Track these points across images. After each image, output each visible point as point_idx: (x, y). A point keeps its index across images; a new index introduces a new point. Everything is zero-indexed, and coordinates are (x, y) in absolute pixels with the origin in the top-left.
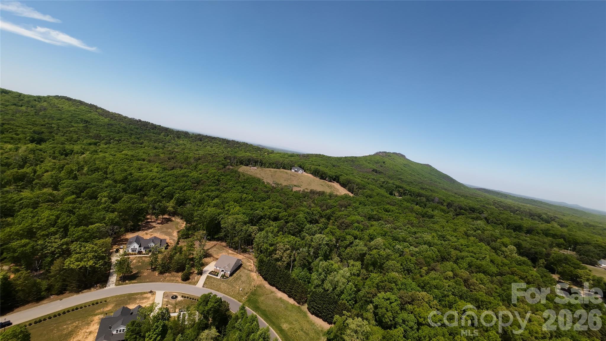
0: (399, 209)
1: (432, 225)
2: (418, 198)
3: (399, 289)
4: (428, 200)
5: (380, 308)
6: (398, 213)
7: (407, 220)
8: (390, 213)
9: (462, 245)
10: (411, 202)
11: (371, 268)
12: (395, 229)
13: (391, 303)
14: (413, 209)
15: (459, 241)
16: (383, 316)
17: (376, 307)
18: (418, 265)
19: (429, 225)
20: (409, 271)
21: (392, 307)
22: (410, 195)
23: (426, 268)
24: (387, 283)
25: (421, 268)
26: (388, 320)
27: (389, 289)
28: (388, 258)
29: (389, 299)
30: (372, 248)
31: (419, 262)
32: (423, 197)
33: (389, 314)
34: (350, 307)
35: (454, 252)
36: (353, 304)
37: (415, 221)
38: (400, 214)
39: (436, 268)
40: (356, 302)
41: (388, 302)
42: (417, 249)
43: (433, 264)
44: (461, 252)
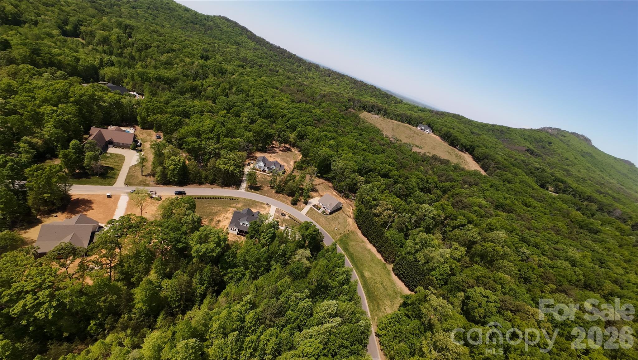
0: (547, 207)
1: (590, 242)
2: (585, 203)
3: (504, 294)
4: (601, 209)
5: (472, 300)
6: (542, 212)
7: (552, 225)
8: (529, 209)
9: (629, 282)
10: (570, 204)
11: (477, 259)
12: (529, 229)
13: (487, 301)
14: (568, 214)
15: (628, 275)
16: (473, 309)
17: (468, 298)
18: (543, 279)
19: (585, 241)
20: (527, 280)
21: (487, 305)
22: (573, 195)
23: (554, 287)
24: (491, 281)
25: (546, 284)
26: (477, 315)
27: (492, 287)
28: (504, 256)
29: (487, 297)
30: (487, 239)
31: (547, 276)
32: (595, 203)
33: (482, 311)
34: (438, 286)
35: (608, 286)
36: (442, 285)
37: (564, 229)
38: (545, 214)
39: (569, 292)
40: (446, 284)
41: (486, 299)
42: (550, 262)
43: (566, 285)
44: (622, 288)
